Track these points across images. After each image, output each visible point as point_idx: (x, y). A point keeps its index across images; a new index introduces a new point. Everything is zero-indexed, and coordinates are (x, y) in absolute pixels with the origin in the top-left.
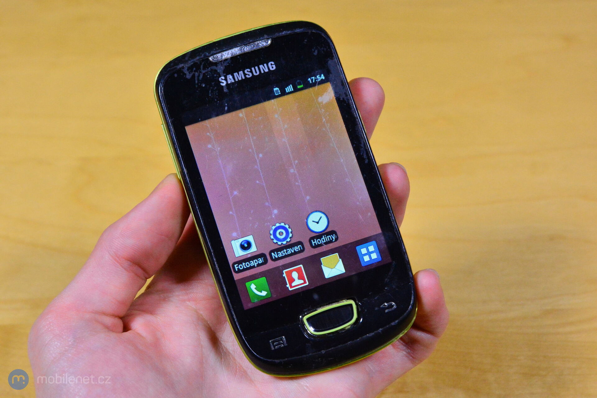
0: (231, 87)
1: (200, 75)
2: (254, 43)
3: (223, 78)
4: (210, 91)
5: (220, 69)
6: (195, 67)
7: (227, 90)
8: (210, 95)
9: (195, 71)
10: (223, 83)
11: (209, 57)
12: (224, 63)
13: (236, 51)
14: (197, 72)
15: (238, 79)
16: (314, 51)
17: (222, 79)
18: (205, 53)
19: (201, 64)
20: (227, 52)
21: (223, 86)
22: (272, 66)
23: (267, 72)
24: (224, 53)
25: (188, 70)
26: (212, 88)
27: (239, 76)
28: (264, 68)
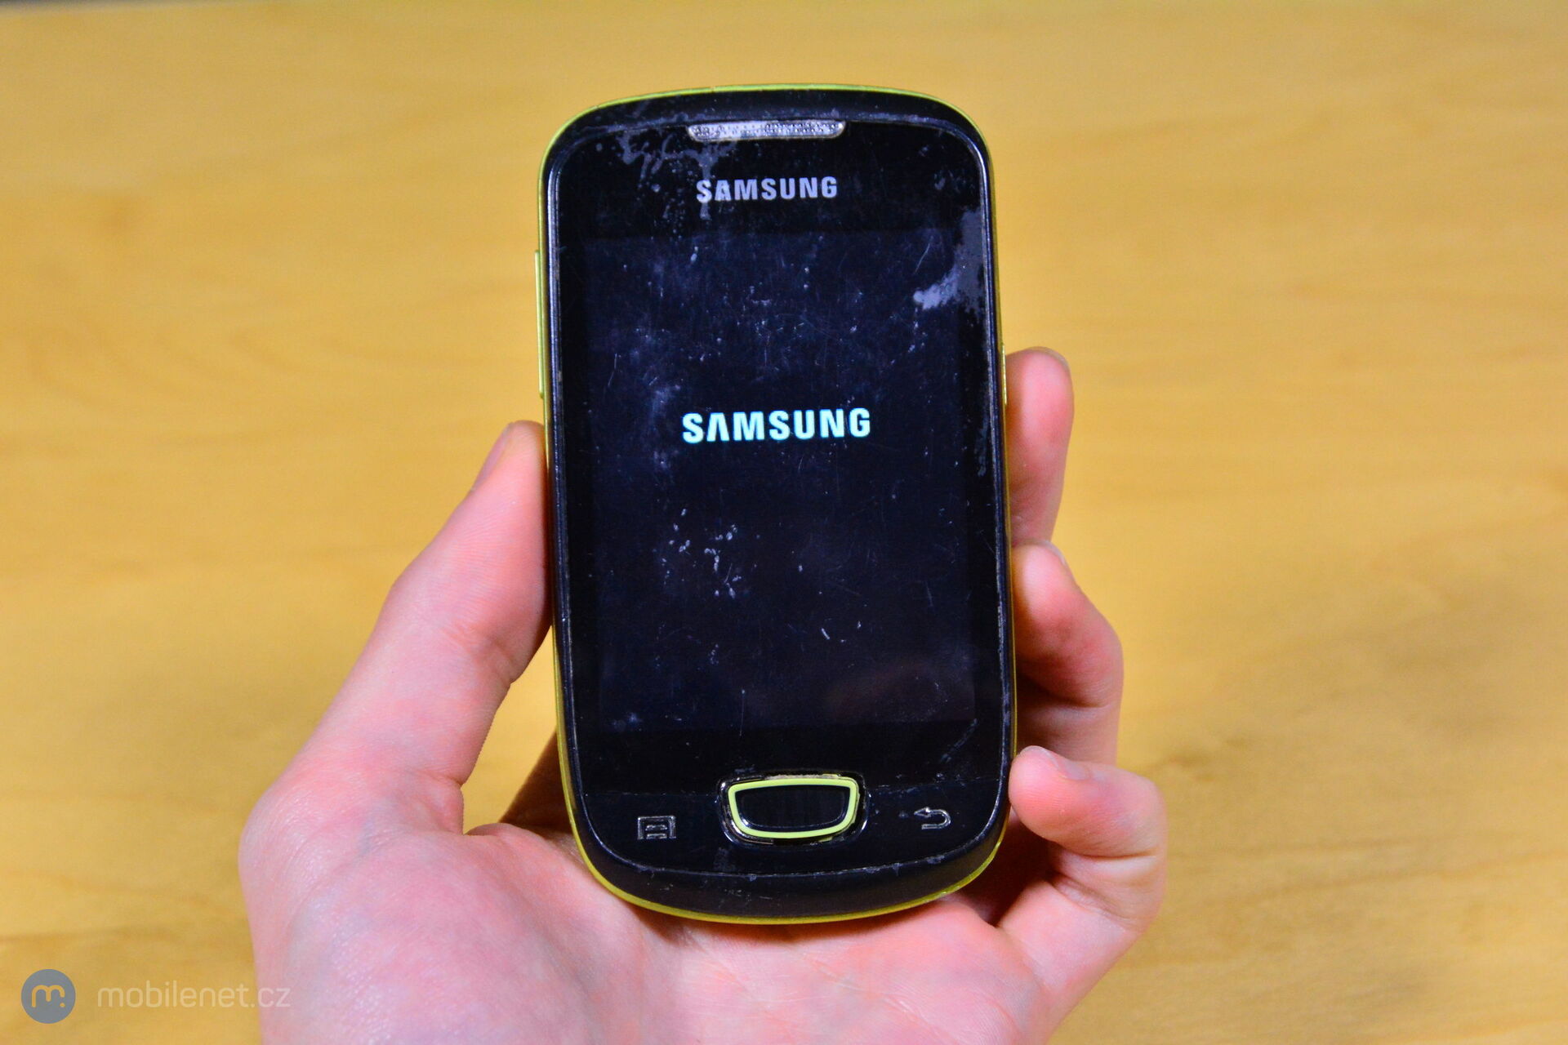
0: (720, 211)
1: (655, 162)
2: (803, 121)
3: (707, 183)
4: (668, 207)
5: (707, 161)
6: (651, 140)
7: (707, 215)
8: (665, 216)
9: (648, 150)
10: (704, 195)
11: (689, 125)
12: (719, 149)
13: (756, 129)
14: (651, 154)
15: (741, 197)
16: (937, 181)
17: (704, 186)
18: (682, 113)
19: (665, 136)
20: (733, 126)
21: (700, 204)
22: (829, 188)
23: (814, 200)
24: (726, 126)
25: (631, 142)
26: (673, 200)
27: (747, 190)
28: (809, 188)
